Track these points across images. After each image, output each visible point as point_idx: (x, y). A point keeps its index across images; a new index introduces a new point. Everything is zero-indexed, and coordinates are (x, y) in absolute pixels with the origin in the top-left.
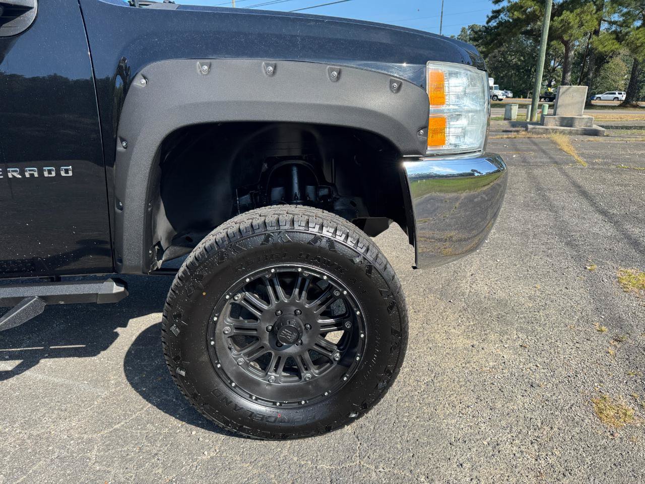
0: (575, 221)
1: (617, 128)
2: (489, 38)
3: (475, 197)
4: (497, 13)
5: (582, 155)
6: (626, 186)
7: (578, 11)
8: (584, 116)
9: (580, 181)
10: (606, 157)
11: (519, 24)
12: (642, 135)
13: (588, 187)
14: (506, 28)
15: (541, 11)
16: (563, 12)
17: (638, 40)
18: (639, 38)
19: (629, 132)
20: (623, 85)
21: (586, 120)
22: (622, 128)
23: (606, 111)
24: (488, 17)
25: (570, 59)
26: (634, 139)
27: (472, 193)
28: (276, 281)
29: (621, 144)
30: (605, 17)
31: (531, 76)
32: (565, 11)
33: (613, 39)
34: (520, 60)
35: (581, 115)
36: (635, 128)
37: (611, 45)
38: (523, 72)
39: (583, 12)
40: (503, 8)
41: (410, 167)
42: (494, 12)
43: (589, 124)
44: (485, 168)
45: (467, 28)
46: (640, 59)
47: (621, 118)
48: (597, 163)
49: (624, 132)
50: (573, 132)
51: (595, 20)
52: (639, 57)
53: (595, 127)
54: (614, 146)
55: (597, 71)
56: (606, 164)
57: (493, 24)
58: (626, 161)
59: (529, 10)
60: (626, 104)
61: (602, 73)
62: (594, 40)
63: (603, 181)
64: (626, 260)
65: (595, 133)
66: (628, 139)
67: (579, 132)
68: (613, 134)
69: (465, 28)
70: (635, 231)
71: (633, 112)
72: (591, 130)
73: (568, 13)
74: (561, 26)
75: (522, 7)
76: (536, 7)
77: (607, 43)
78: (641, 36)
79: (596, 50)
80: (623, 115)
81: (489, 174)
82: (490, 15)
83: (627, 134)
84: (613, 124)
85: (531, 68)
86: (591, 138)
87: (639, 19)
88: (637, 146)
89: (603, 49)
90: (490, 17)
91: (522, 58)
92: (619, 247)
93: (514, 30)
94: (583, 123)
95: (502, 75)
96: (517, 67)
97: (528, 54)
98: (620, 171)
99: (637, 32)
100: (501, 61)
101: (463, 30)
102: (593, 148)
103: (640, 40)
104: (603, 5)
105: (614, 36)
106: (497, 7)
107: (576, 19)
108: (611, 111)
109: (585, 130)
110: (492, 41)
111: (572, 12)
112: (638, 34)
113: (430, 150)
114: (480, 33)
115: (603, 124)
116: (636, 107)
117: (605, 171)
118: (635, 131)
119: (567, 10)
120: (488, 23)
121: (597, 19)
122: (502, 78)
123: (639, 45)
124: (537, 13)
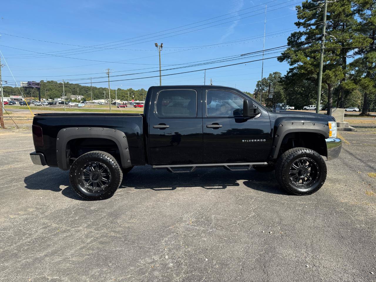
0: (351, 162)
1: (361, 127)
2: (288, 81)
3: (335, 149)
4: (292, 70)
5: (347, 139)
6: (367, 151)
7: (334, 70)
8: (344, 122)
9: (348, 150)
10: (358, 141)
11: (304, 75)
12: (373, 131)
13: (352, 151)
14: (298, 78)
15: (315, 70)
16: (326, 71)
17: (365, 84)
18: (366, 83)
19: (366, 129)
20: (360, 103)
21: (346, 124)
22: (363, 127)
23: (353, 118)
24: (287, 71)
25: (331, 92)
26: (369, 133)
27: (335, 148)
28: (299, 162)
29: (363, 135)
30: (348, 72)
31: (309, 98)
32: (327, 70)
33: (353, 83)
34: (302, 90)
35: (343, 122)
36: (369, 127)
37: (352, 86)
38: (304, 96)
39: (336, 70)
40: (295, 67)
41: (327, 140)
42: (290, 69)
43: (347, 126)
44: (338, 141)
45: (272, 73)
46: (368, 92)
47: (361, 122)
48: (353, 143)
49: (364, 129)
50: (340, 129)
51: (343, 74)
52: (367, 92)
53: (350, 127)
54: (360, 136)
55: (346, 97)
56: (358, 143)
57: (290, 74)
58: (366, 142)
59: (309, 69)
60: (363, 114)
61: (348, 97)
62: (343, 83)
63: (358, 150)
64: (370, 171)
65: (350, 130)
66: (366, 133)
67: (343, 129)
68: (359, 130)
69: (271, 74)
70: (372, 165)
71: (367, 118)
72: (348, 129)
73: (329, 71)
74: (325, 77)
75: (305, 68)
76: (312, 68)
77: (350, 85)
78: (367, 81)
79: (345, 88)
80: (362, 120)
81: (339, 142)
82: (289, 70)
83: (366, 130)
84: (357, 125)
85: (309, 94)
86: (349, 132)
87: (366, 72)
88: (371, 136)
89: (348, 88)
90: (288, 71)
91: (303, 89)
92: (367, 168)
93: (302, 78)
94: (344, 125)
95: (293, 98)
96: (301, 94)
97: (306, 87)
98: (364, 146)
99: (365, 80)
100: (292, 90)
101: (270, 75)
102: (351, 137)
103: (367, 83)
104: (346, 66)
105: (353, 81)
106: (292, 67)
107: (333, 74)
108: (355, 118)
109: (345, 129)
110: (290, 83)
111: (330, 70)
112: (365, 81)
113: (330, 137)
114: (283, 79)
115: (352, 125)
116: (369, 115)
117: (358, 146)
118: (369, 129)
119: (328, 70)
120: (288, 74)
121: (343, 73)
122: (293, 99)
123: (367, 86)
124: (313, 70)
